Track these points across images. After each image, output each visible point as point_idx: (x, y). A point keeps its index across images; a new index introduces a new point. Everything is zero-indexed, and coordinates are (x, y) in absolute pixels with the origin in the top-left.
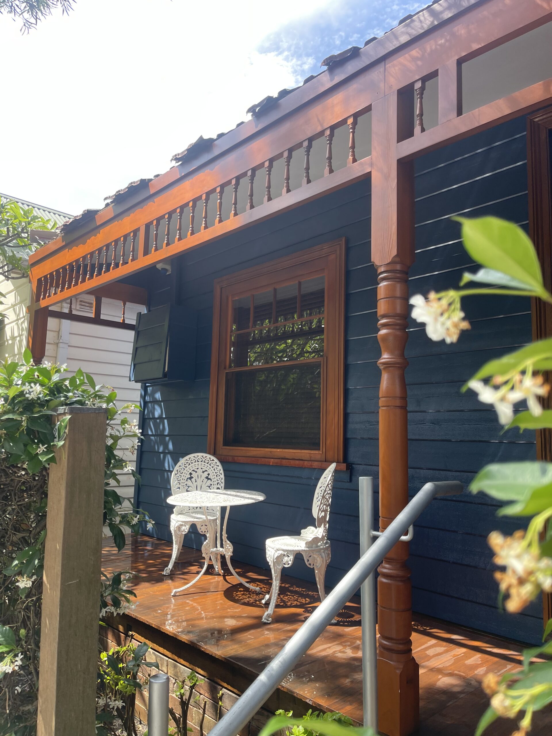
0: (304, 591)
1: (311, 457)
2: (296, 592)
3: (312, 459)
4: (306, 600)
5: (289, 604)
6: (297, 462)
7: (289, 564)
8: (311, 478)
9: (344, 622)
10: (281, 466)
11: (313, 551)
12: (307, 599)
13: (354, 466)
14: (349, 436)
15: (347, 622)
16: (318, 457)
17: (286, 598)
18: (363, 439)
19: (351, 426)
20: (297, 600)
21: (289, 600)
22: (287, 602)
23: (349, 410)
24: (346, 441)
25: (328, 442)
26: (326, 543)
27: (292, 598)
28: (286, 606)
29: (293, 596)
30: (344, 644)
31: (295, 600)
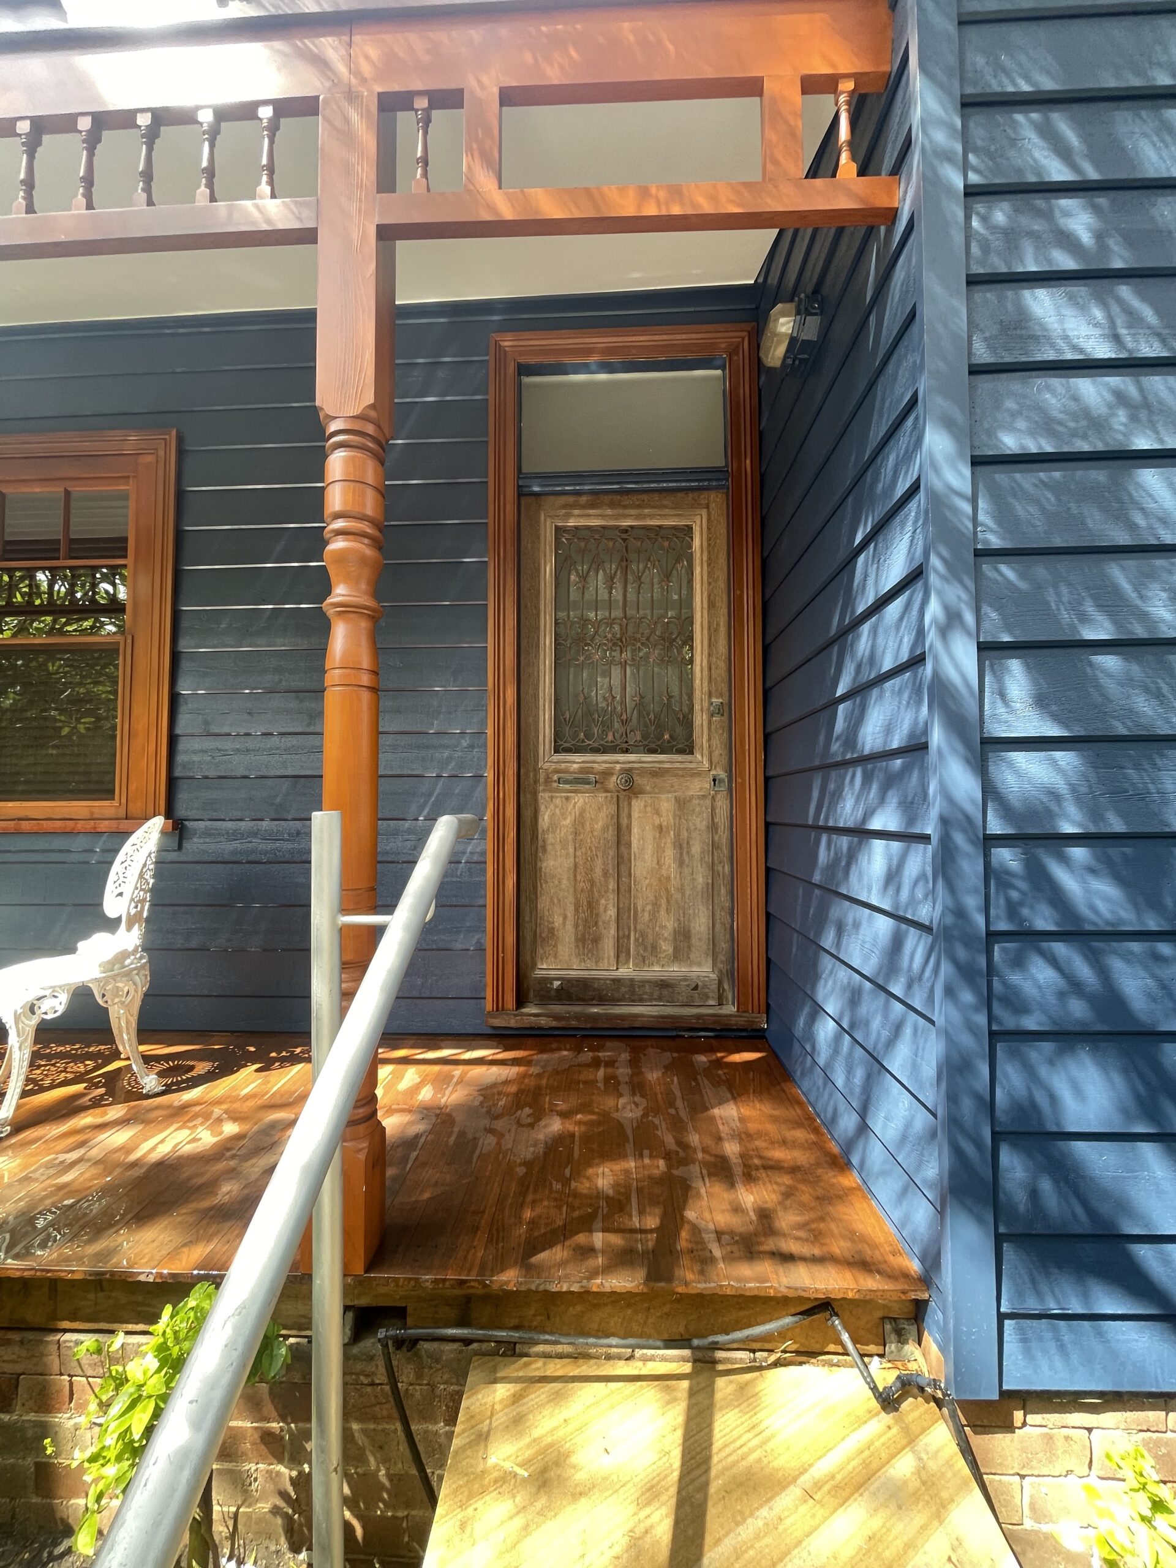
0: (76, 1050)
1: (92, 813)
2: (61, 1056)
3: (96, 816)
4: (86, 1065)
5: (47, 1082)
6: (59, 824)
7: (56, 1012)
8: (92, 851)
9: (178, 1083)
10: (18, 833)
11: (114, 978)
12: (88, 1062)
13: (186, 823)
14: (178, 772)
15: (183, 1081)
16: (110, 813)
17: (38, 1072)
18: (206, 777)
19: (180, 758)
20: (65, 1071)
21: (46, 1075)
22: (42, 1080)
23: (179, 730)
24: (172, 782)
25: (133, 787)
26: (141, 958)
27: (53, 1068)
28: (43, 1089)
29: (53, 1065)
30: (191, 1124)
31: (61, 1072)
